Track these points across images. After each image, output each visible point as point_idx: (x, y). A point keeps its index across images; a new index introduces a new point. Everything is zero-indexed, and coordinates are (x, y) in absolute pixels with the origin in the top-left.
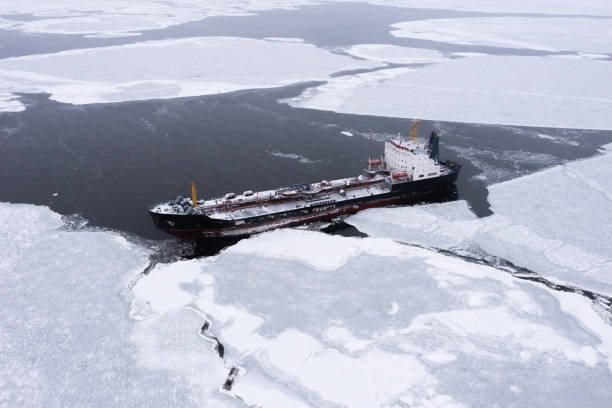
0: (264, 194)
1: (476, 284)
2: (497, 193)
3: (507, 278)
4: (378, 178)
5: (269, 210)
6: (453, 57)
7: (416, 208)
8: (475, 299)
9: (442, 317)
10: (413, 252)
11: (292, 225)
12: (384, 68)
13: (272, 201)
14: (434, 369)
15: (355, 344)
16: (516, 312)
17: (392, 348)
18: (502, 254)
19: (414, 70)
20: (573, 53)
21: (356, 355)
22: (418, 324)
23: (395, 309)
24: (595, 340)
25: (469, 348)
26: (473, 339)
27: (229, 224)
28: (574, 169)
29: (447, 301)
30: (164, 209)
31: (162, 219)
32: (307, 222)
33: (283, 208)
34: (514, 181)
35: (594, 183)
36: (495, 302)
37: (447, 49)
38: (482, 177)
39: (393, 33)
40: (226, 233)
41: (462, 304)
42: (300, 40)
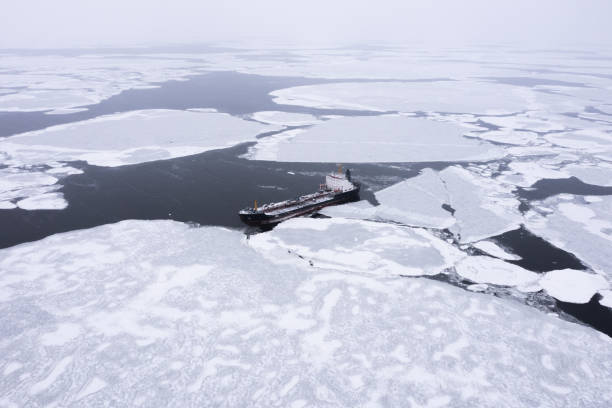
0: (280, 204)
1: (382, 229)
2: (379, 195)
3: (393, 226)
4: (325, 193)
5: (287, 210)
6: (324, 119)
7: (346, 205)
8: (384, 233)
9: (375, 240)
10: (353, 222)
11: (297, 216)
12: (284, 130)
13: (286, 206)
14: (377, 253)
15: (347, 250)
16: (400, 236)
17: (360, 250)
18: (389, 218)
19: (304, 131)
20: (396, 112)
21: (349, 253)
22: (366, 243)
23: (356, 239)
24: (429, 241)
25: (387, 247)
26: (388, 244)
27: (273, 217)
28: (410, 182)
29: (373, 235)
30: (243, 212)
31: (244, 217)
32: (302, 214)
33: (292, 209)
34: (384, 190)
35: (420, 188)
36: (391, 234)
37: (317, 112)
38: (369, 189)
39: (275, 100)
40: (272, 222)
41: (380, 236)
42: (214, 110)
